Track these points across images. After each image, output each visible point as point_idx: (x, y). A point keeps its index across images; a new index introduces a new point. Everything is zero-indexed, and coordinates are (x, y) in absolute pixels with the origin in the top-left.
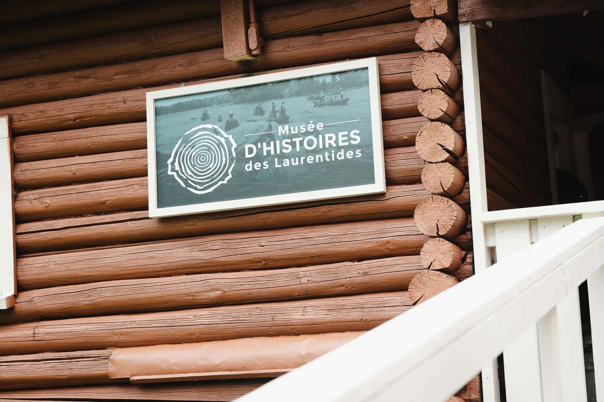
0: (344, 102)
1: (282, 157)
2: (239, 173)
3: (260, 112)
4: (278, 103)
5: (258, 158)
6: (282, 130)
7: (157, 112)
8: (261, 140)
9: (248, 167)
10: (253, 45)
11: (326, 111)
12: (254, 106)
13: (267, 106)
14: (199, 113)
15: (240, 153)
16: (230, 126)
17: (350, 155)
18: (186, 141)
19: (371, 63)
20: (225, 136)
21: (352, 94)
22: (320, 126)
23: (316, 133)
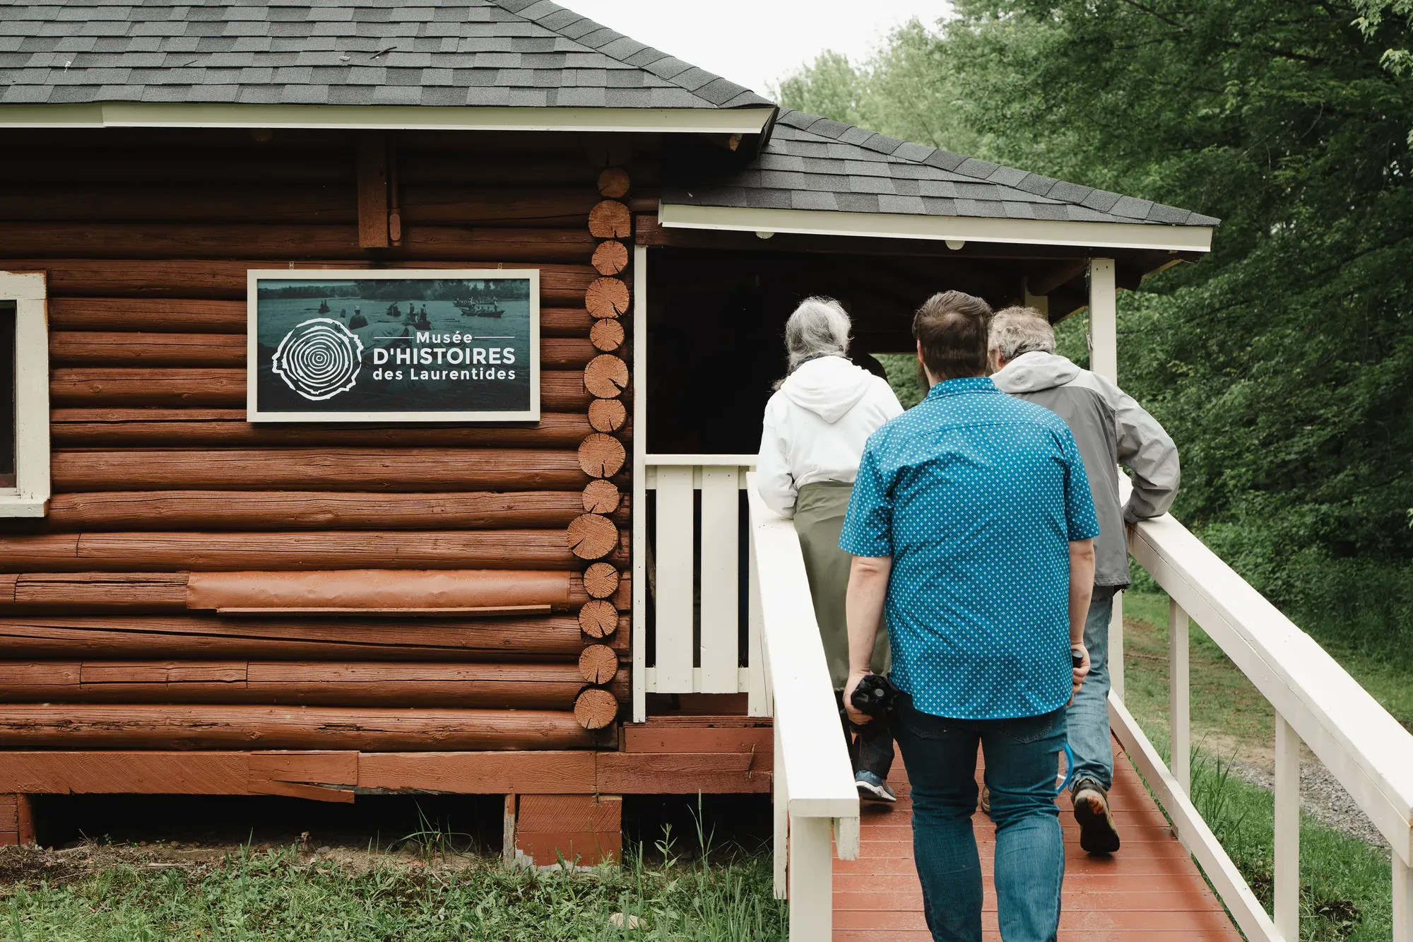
0: (497, 315)
1: (420, 368)
2: (365, 380)
3: (395, 312)
4: (418, 305)
5: (391, 365)
6: (422, 337)
7: (262, 295)
8: (395, 345)
9: (377, 375)
10: (396, 236)
11: (476, 321)
12: (387, 304)
13: (404, 307)
14: (316, 303)
15: (368, 357)
16: (357, 323)
17: (501, 375)
18: (297, 335)
19: (533, 275)
20: (347, 335)
21: (507, 306)
22: (468, 338)
23: (462, 345)
